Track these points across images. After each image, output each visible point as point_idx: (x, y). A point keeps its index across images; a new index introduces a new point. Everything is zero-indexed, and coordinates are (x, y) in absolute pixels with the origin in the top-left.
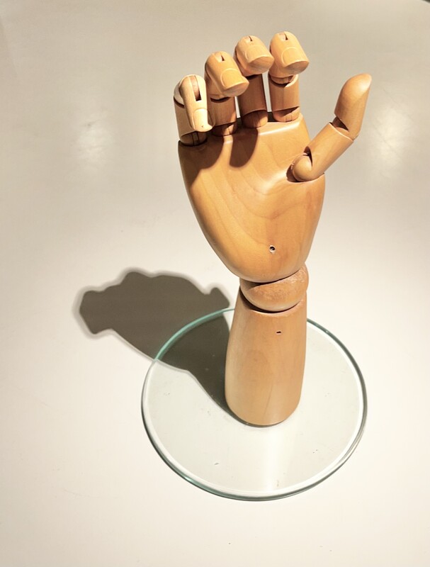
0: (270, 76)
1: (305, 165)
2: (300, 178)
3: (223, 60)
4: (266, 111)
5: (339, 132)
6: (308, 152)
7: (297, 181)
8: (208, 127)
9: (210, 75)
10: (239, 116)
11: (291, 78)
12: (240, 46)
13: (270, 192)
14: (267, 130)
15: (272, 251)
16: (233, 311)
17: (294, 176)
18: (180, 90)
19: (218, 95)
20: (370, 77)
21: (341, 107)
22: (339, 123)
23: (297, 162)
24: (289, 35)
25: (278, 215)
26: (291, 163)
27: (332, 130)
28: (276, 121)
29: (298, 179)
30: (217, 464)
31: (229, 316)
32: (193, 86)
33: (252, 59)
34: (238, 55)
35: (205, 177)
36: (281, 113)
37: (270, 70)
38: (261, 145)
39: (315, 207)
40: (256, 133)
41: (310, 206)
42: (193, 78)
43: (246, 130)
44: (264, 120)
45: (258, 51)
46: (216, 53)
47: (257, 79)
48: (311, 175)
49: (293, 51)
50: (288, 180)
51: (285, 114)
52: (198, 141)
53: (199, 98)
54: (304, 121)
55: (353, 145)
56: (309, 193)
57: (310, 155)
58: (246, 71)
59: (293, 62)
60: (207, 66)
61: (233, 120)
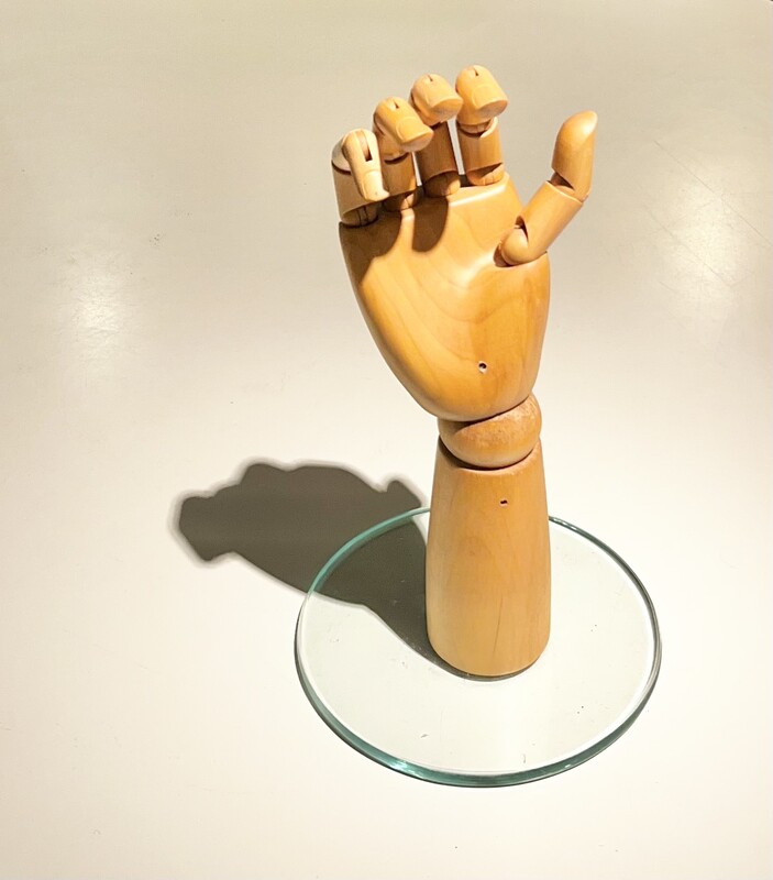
0: (458, 124)
1: (518, 243)
2: (513, 261)
3: (397, 107)
4: (457, 172)
5: (561, 192)
6: (521, 224)
7: (508, 265)
8: (383, 195)
9: (381, 127)
10: (420, 184)
11: (487, 124)
12: (418, 88)
13: (472, 285)
14: (459, 198)
15: (483, 370)
16: (428, 514)
17: (504, 259)
18: (344, 150)
19: (391, 154)
20: (595, 115)
21: (559, 158)
22: (560, 180)
23: (506, 238)
24: (479, 69)
25: (487, 316)
26: (498, 242)
27: (551, 190)
28: (471, 185)
29: (510, 263)
30: (425, 736)
31: (423, 521)
32: (362, 143)
33: (434, 103)
34: (415, 100)
35: (379, 268)
36: (478, 173)
37: (458, 116)
38: (454, 220)
39: (538, 301)
40: (446, 203)
41: (530, 300)
42: (360, 134)
43: (431, 200)
44: (456, 184)
45: (441, 92)
46: (387, 100)
47: (442, 129)
48: (528, 255)
49: (486, 89)
50: (497, 265)
51: (484, 174)
52: (367, 220)
53: (369, 158)
54: (511, 184)
55: (582, 208)
56: (527, 281)
57: (523, 227)
58: (428, 118)
59: (488, 102)
60: (377, 117)
61: (412, 188)
